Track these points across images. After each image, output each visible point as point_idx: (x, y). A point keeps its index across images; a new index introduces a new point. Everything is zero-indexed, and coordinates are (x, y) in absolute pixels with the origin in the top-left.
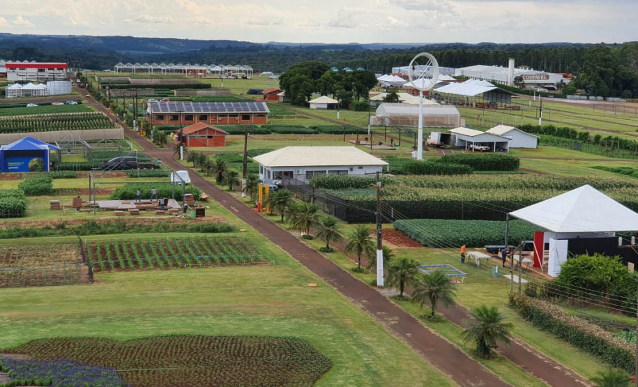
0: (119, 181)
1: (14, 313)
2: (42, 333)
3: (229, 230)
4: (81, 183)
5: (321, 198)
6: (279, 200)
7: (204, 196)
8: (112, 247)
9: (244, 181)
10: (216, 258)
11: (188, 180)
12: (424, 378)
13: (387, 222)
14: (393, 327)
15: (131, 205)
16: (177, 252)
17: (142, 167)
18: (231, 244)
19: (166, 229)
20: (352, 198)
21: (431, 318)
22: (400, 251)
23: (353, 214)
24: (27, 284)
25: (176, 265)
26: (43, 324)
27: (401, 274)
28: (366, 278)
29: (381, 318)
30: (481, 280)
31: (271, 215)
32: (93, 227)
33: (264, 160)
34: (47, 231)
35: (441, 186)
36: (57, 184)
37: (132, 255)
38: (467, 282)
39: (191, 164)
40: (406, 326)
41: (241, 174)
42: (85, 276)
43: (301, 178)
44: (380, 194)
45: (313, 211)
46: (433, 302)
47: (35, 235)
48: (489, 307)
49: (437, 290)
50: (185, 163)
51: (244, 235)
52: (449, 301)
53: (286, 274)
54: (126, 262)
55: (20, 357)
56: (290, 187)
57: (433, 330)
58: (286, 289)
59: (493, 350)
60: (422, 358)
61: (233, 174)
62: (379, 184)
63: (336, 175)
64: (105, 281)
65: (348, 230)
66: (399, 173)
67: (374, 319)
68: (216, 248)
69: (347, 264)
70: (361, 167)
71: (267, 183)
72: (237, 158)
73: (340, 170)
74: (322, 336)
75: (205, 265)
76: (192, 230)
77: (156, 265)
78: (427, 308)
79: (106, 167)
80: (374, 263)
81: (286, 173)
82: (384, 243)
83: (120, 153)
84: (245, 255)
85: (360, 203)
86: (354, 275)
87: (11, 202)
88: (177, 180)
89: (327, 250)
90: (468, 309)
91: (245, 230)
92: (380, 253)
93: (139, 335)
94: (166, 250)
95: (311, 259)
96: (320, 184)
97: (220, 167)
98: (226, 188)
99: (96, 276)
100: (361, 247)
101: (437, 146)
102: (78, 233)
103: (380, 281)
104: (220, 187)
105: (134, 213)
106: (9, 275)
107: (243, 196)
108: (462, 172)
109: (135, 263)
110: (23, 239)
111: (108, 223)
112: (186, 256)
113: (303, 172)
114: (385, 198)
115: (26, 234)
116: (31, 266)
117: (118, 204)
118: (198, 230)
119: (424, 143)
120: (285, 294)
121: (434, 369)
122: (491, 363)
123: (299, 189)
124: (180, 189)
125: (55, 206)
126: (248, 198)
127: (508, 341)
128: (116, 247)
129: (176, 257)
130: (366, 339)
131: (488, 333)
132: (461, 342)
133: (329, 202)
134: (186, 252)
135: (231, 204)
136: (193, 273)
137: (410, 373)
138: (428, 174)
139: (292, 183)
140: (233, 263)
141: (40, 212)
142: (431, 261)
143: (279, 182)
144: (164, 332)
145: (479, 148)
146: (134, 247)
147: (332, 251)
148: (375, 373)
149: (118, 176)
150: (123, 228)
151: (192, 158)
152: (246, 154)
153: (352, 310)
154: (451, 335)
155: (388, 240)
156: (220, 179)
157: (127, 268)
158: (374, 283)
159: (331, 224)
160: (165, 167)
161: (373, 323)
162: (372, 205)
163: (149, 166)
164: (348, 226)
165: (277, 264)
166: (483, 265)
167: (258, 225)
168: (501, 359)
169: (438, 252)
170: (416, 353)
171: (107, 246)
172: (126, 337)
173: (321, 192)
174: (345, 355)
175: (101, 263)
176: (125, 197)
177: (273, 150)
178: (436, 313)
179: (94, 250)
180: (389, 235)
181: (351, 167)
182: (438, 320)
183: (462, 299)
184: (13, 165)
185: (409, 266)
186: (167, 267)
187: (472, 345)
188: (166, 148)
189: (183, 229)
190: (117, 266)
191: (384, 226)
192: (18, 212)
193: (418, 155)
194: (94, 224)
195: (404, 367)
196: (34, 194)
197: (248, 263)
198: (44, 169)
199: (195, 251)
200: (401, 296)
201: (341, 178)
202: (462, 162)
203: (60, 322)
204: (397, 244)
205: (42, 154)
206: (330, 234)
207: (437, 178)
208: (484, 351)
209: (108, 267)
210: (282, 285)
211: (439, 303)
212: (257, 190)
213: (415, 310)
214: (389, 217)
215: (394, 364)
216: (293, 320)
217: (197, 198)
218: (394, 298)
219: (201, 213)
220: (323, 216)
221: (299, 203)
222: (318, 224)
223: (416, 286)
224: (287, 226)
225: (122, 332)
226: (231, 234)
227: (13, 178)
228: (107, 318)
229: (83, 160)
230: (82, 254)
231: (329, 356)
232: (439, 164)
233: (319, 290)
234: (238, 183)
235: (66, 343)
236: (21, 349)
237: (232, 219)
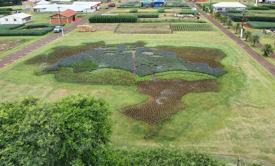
0: (180, 10)
1: (155, 40)
2: (161, 44)
3: (205, 22)
4: (171, 10)
5: (229, 15)
6: (218, 15)
7: (199, 14)
8: (177, 25)
9: (209, 11)
10: (201, 29)
11: (196, 10)
12: (249, 60)
13: (245, 22)
14: (243, 48)
15: (182, 15)
16: (192, 27)
17: (185, 6)
18: (205, 26)
19: (190, 22)
20: (236, 16)
21: (253, 46)
22: (247, 29)
23: (236, 19)
24: (158, 33)
25: (191, 30)
26: (161, 42)
27: (247, 35)
28: (238, 36)
29: (240, 45)
30: (268, 37)
31: (216, 19)
32: (173, 21)
33: (215, 5)
34: (163, 21)
35: (261, 13)
36: (166, 10)
37: (181, 28)
38: (264, 38)
39: (197, 6)
40: (247, 48)
41: (209, 9)
42: (171, 32)
43: (224, 10)
44: (244, 15)
45: (226, 18)
46: (254, 42)
47: (160, 22)
48: (269, 44)
49: (256, 40)
50: (195, 6)
51: (208, 24)
52: (258, 42)
53: (218, 34)
54: (180, 29)
55: (156, 49)
56: (221, 12)
57: (253, 49)
58: (217, 37)
59: (268, 55)
60: (250, 55)
61: (207, 9)
62: (244, 12)
63: (233, 9)
64: (175, 33)
65: (234, 24)
66: (250, 9)
67: (239, 45)
68: (201, 27)
69: (233, 32)
70: (240, 8)
71: (215, 11)
72: (208, 5)
73: (234, 8)
74: (224, 49)
75: (198, 30)
76: (196, 22)
77: (187, 30)
78: (253, 44)
79: (177, 7)
80: (240, 32)
81: (220, 9)
82: (244, 27)
83: (180, 3)
84: (208, 29)
85: (239, 17)
86: (235, 35)
87: (155, 14)
88: (193, 10)
89: (229, 28)
90: (263, 44)
91: (209, 22)
92: (242, 30)
93: (182, 46)
94: (190, 27)
95: (224, 30)
96: (228, 12)
97: (204, 7)
98: (205, 12)
99: (173, 32)
100: (237, 28)
101: (261, 3)
102: (170, 22)
103: (241, 36)
104: (204, 12)
105: (182, 18)
106: (154, 31)
107: (209, 14)
108: (267, 9)
109: (182, 29)
110: (158, 23)
111: (177, 20)
112: (194, 28)
113: (225, 9)
114: (246, 16)
115: (159, 22)
116: (159, 29)
118: (197, 22)
119: (258, 2)
120: (217, 38)
121: (252, 58)
122: (267, 58)
123: (223, 13)
124: (194, 12)
125: (165, 15)
126: (210, 15)
127: (272, 53)
128: (178, 25)
129: (191, 28)
130: (236, 50)
131: (267, 50)
132: (260, 52)
133: (230, 16)
134: (194, 27)
135: (206, 16)
136: (195, 32)
137: (246, 59)
138: (258, 10)
139: (222, 11)
140: (205, 30)
141: (162, 17)
142: (255, 32)
143: (218, 11)
144: (188, 46)
145: (273, 3)
146: (182, 26)
147: (230, 28)
148: (237, 58)
149: (180, 9)
150: (180, 21)
151: (197, 4)
152: (211, 4)
153: (233, 43)
154: (258, 50)
155: (245, 26)
156: (204, 10)
157: (180, 31)
158: (240, 37)
159: (230, 22)
160: (190, 6)
161: (238, 46)
162: (241, 17)
163: (187, 6)
164: (235, 22)
165: (216, 31)
166: (269, 34)
167: (212, 21)
168: (270, 57)
169: (257, 30)
170: (248, 54)
171: (176, 25)
172: (179, 46)
173: (228, 14)
174: (230, 53)
175: (174, 29)
176: (181, 14)
177: (217, 3)
178: (255, 45)
179: (173, 26)
180: (245, 25)
181: (237, 8)
182: (255, 47)
183: (262, 42)
184: (156, 6)
185: (249, 33)
186: (189, 31)
187: (263, 53)
188: (191, 2)
189: (194, 22)
190: (178, 30)
191: (244, 23)
192: (157, 17)
193: (256, 5)
194: (173, 20)
195: (245, 57)
196: (160, 13)
197: (209, 30)
198: (163, 7)
199: (196, 27)
200: (246, 40)
201: (234, 10)
202: (267, 7)
203: (165, 42)
204: (247, 27)
205: (163, 3)
206: (230, 24)
207: (260, 11)
208: (266, 55)
209: (176, 30)
210: (216, 36)
211: (256, 43)
212: (213, 13)
213: (249, 44)
214: (246, 20)
215: (242, 57)
216: (218, 45)
217: (198, 14)
218: (244, 41)
219: (198, 18)
220: (228, 20)
221: (223, 16)
222: (227, 22)
223: (250, 38)
224: (219, 22)
225: (178, 45)
226: (205, 23)
227: (156, 9)
228: (175, 42)
229: (172, 5)
230: (170, 27)
231: (226, 53)
232: (261, 7)
233: (226, 38)
234: (208, 11)
235: (166, 47)
236: (156, 48)
237: (206, 20)
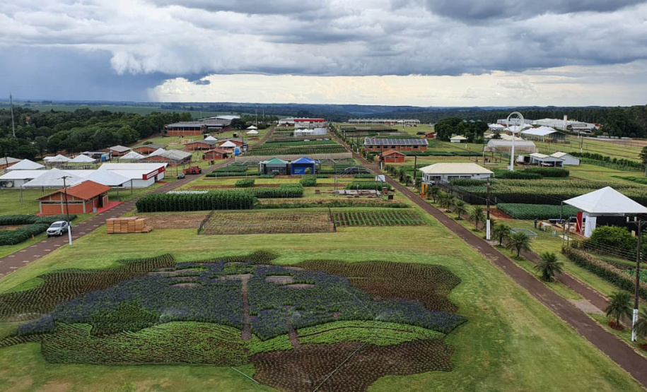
0: (349, 180)
1: (296, 246)
2: (309, 257)
3: (406, 206)
4: (330, 181)
5: (456, 191)
6: (433, 191)
7: (393, 188)
8: (345, 214)
9: (414, 181)
10: (399, 221)
11: (384, 180)
12: (512, 291)
13: (492, 205)
14: (495, 262)
15: (355, 192)
16: (378, 217)
17: (361, 172)
18: (407, 214)
19: (373, 205)
20: (473, 191)
21: (517, 258)
22: (500, 221)
23: (473, 199)
24: (303, 232)
25: (378, 224)
26: (311, 253)
27: (500, 233)
28: (481, 235)
29: (488, 257)
30: (546, 238)
31: (429, 199)
32: (336, 204)
33: (425, 170)
34: (313, 205)
35: (524, 186)
36: (319, 181)
37: (355, 218)
38: (538, 239)
39: (386, 172)
40: (502, 262)
41: (412, 177)
42: (332, 229)
43: (445, 180)
44: (489, 189)
45: (452, 198)
46: (519, 249)
47: (308, 207)
48: (550, 253)
49: (520, 243)
50: (383, 171)
51: (414, 209)
52: (527, 249)
53: (436, 231)
54: (352, 222)
55: (299, 269)
56: (439, 185)
57: (518, 264)
58: (436, 239)
59: (552, 277)
60: (511, 280)
61: (409, 177)
62: (489, 184)
63: (463, 178)
64: (342, 231)
65: (471, 209)
66: (500, 178)
67: (485, 257)
68: (399, 216)
69: (470, 227)
70: (478, 174)
71: (426, 182)
72: (410, 169)
73: (466, 176)
74: (455, 265)
75: (393, 225)
76: (386, 206)
77: (368, 224)
78: (515, 253)
79: (343, 173)
80: (485, 227)
81: (437, 177)
82: (491, 216)
83: (349, 166)
84: (415, 221)
85: (478, 194)
86: (473, 233)
87: (295, 190)
88: (379, 180)
89: (459, 219)
90: (538, 254)
91: (415, 207)
92: (488, 222)
93: (359, 260)
94: (373, 217)
95: (450, 224)
96: (455, 183)
97: (402, 173)
98: (405, 184)
99: (337, 228)
100: (478, 217)
101: (522, 163)
102: (329, 206)
103: (488, 237)
104: (401, 184)
105: (356, 197)
106: (294, 227)
107: (413, 189)
108: (536, 178)
109: (357, 222)
110: (302, 209)
111: (344, 201)
112: (383, 220)
113: (446, 176)
114: (493, 192)
115: (303, 207)
116: (305, 222)
117: (349, 192)
118: (389, 206)
119: (514, 161)
120: (435, 242)
121: (518, 286)
122: (551, 284)
123: (444, 186)
124: (380, 184)
125: (318, 192)
126: (416, 190)
127: (560, 272)
128: (348, 214)
129: (378, 220)
130: (480, 268)
131: (549, 267)
132: (535, 272)
133: (460, 193)
134: (383, 217)
135: (407, 193)
136: (386, 228)
137: (505, 288)
138: (517, 178)
139: (441, 182)
140: (407, 224)
141: (310, 195)
142: (518, 227)
143: (433, 182)
144: (372, 259)
145: (545, 164)
146: (356, 214)
147: (461, 219)
148: (485, 286)
149: (349, 177)
150: (351, 204)
151: (387, 168)
152: (416, 167)
153: (472, 252)
154: (528, 268)
155: (493, 214)
156: (401, 180)
157: (353, 225)
158: (485, 238)
159: (461, 205)
160: (373, 173)
161: (483, 259)
162: (484, 195)
163: (365, 173)
164: (471, 206)
165: (431, 225)
166: (548, 230)
167: (422, 204)
168: (556, 283)
169: (521, 222)
170: (508, 277)
171: (343, 214)
172: (352, 260)
173: (455, 188)
174: (468, 276)
175: (340, 222)
176: (352, 188)
177: (428, 165)
178: (520, 255)
179: (337, 215)
180: (493, 212)
181: (473, 175)
182: (521, 259)
183: (535, 248)
184: (297, 171)
185: (505, 229)
186: (373, 225)
187: (540, 274)
188: (373, 163)
189: (382, 205)
190: (348, 224)
191: (491, 207)
192: (299, 195)
193: (511, 168)
194: (337, 202)
195: (501, 284)
196: (307, 186)
197: (416, 224)
198: (312, 173)
199: (388, 217)
200: (500, 245)
201: (467, 180)
202: (536, 172)
203: (320, 252)
204: (498, 216)
205: (311, 165)
206: (461, 211)
207: (522, 181)
208: (547, 277)
209: (343, 224)
210: (433, 237)
211: (522, 250)
212: (421, 186)
213: (507, 253)
214: (494, 201)
215: (496, 283)
216: (440, 256)
217: (389, 189)
218: (496, 246)
219: (391, 197)
220: (457, 201)
221: (443, 193)
222: (454, 205)
223: (509, 240)
224: (437, 205)
225: (350, 258)
226: (406, 209)
227: (297, 177)
228: (343, 250)
229: (332, 169)
230: (331, 217)
231: (460, 276)
232: (524, 173)
233: (453, 240)
234: (411, 182)
235: (322, 262)
236: (299, 265)
237: (408, 201)
